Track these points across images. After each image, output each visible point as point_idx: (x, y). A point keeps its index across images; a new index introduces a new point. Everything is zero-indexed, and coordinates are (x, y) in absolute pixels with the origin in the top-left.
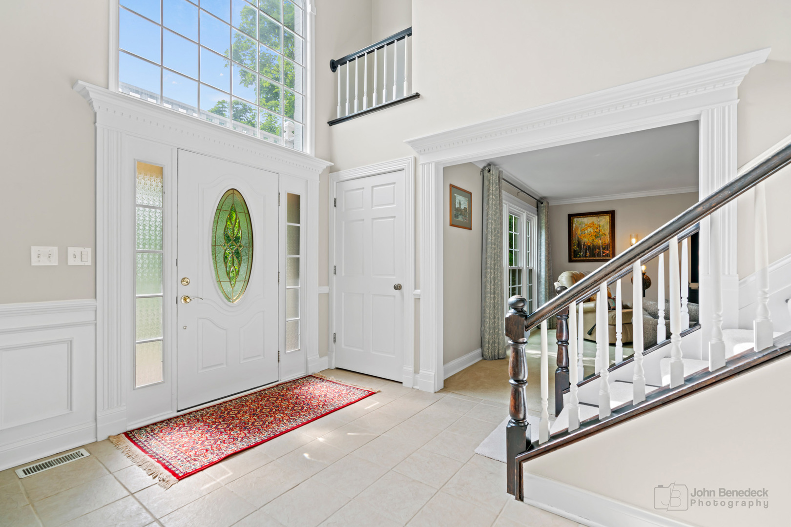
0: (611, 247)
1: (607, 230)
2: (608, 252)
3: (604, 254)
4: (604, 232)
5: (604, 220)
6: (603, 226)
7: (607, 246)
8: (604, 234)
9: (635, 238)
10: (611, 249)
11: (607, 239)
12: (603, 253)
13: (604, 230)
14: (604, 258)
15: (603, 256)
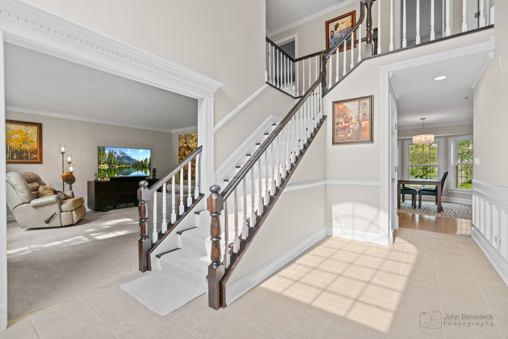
0: (38, 152)
1: (35, 138)
2: (35, 156)
3: (32, 158)
4: (32, 140)
5: (32, 130)
6: (31, 135)
7: (35, 150)
8: (32, 141)
9: (64, 147)
10: (38, 154)
11: (35, 146)
12: (31, 156)
13: (32, 138)
14: (33, 161)
15: (31, 159)
